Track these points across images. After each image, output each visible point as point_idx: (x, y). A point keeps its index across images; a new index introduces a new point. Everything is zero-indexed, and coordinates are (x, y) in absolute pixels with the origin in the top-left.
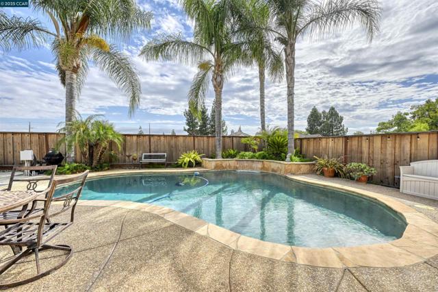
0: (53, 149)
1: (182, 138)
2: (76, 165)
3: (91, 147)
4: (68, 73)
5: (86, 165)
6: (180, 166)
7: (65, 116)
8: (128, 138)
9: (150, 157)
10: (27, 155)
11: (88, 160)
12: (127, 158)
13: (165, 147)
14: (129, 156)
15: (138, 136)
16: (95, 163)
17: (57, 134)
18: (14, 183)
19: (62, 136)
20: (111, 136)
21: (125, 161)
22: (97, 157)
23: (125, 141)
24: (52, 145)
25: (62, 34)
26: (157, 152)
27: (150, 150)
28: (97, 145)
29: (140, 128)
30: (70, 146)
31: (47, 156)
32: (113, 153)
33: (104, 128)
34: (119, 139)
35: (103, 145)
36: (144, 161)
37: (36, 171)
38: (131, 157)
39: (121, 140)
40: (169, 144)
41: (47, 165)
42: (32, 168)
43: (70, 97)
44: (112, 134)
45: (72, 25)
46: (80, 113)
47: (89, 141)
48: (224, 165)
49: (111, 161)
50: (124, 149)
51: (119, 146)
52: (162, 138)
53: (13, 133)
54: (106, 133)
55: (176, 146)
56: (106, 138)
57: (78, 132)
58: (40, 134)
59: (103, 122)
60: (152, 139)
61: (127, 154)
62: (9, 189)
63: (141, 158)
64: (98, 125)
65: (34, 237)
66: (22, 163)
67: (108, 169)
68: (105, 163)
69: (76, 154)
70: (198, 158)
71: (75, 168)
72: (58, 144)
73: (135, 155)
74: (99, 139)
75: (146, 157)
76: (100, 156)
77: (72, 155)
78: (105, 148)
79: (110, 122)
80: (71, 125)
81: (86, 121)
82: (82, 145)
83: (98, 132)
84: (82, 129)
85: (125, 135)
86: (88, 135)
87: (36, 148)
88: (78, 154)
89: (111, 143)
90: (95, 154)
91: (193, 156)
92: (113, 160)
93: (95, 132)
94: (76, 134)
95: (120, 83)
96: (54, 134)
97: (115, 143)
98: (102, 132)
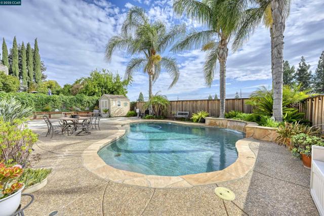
1: (199, 102)
6: (192, 121)
8: (173, 103)
13: (190, 107)
15: (177, 101)
26: (185, 111)
30: (150, 107)
36: (178, 116)
38: (172, 114)
48: (218, 123)
55: (196, 107)
63: (176, 114)
70: (203, 116)
75: (179, 114)
85: (171, 101)
91: (200, 114)
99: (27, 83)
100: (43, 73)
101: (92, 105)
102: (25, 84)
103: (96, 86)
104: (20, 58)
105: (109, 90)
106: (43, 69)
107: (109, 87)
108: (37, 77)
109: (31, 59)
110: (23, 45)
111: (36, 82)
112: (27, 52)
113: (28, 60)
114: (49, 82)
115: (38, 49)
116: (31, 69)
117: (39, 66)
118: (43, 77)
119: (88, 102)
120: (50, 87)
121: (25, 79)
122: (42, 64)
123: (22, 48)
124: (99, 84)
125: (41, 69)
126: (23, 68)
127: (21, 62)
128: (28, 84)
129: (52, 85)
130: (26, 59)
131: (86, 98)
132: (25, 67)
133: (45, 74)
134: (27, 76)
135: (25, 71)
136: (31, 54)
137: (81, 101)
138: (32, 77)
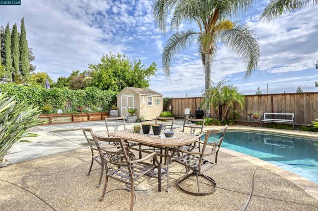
0: (199, 108)
2: (211, 119)
3: (220, 106)
4: (206, 55)
5: (217, 120)
7: (205, 85)
8: (250, 98)
9: (273, 117)
10: (187, 111)
11: (218, 117)
12: (248, 116)
14: (250, 115)
15: (258, 96)
16: (223, 118)
17: (201, 98)
18: (185, 128)
19: (203, 99)
20: (235, 98)
21: (246, 119)
22: (224, 114)
23: (246, 101)
24: (198, 106)
25: (204, 30)
26: (281, 112)
27: (273, 109)
28: (224, 105)
29: (258, 89)
30: (208, 106)
31: (196, 112)
32: (236, 111)
33: (230, 91)
34: (241, 100)
35: (229, 105)
36: (266, 120)
37: (191, 121)
38: (252, 116)
39: (244, 100)
40: (298, 103)
41: (196, 118)
42: (190, 119)
43: (208, 72)
44: (236, 96)
45: (209, 21)
46: (214, 82)
47: (220, 102)
49: (234, 118)
50: (246, 108)
51: (242, 105)
52: (288, 97)
53: (182, 99)
54: (231, 95)
56: (231, 99)
57: (213, 96)
58: (192, 98)
59: (229, 86)
60: (275, 98)
61: (249, 113)
62: (183, 131)
63: (262, 118)
64: (226, 89)
65: (196, 166)
66: (185, 116)
67: (233, 125)
68: (230, 119)
69: (211, 112)
71: (211, 121)
72: (201, 105)
73: (256, 114)
74: (226, 101)
75: (268, 117)
76: (227, 113)
77: (209, 112)
78: (230, 107)
79: (234, 86)
80: (209, 91)
81: (217, 87)
82: (215, 105)
83: (226, 95)
84: (215, 93)
85: (247, 96)
86: (219, 97)
87: (191, 107)
88: (212, 111)
89: (235, 103)
90: (223, 112)
92: (237, 117)
93: (223, 95)
94: (211, 97)
95: (240, 52)
96: (199, 98)
97: (238, 103)
98: (228, 95)
99: (11, 76)
100: (31, 63)
101: (106, 103)
102: (9, 77)
103: (112, 76)
104: (3, 44)
105: (127, 82)
106: (31, 59)
107: (127, 78)
108: (24, 69)
109: (17, 45)
110: (7, 27)
111: (23, 75)
112: (13, 36)
113: (13, 46)
114: (39, 75)
115: (25, 32)
116: (17, 58)
117: (26, 54)
118: (31, 69)
119: (102, 99)
120: (40, 81)
121: (8, 71)
122: (30, 52)
123: (6, 30)
124: (115, 73)
125: (30, 59)
126: (7, 56)
127: (4, 49)
128: (13, 78)
129: (42, 79)
130: (10, 45)
131: (99, 93)
132: (9, 55)
133: (33, 65)
134: (11, 66)
135: (9, 61)
136: (17, 39)
137: (92, 97)
138: (18, 69)
